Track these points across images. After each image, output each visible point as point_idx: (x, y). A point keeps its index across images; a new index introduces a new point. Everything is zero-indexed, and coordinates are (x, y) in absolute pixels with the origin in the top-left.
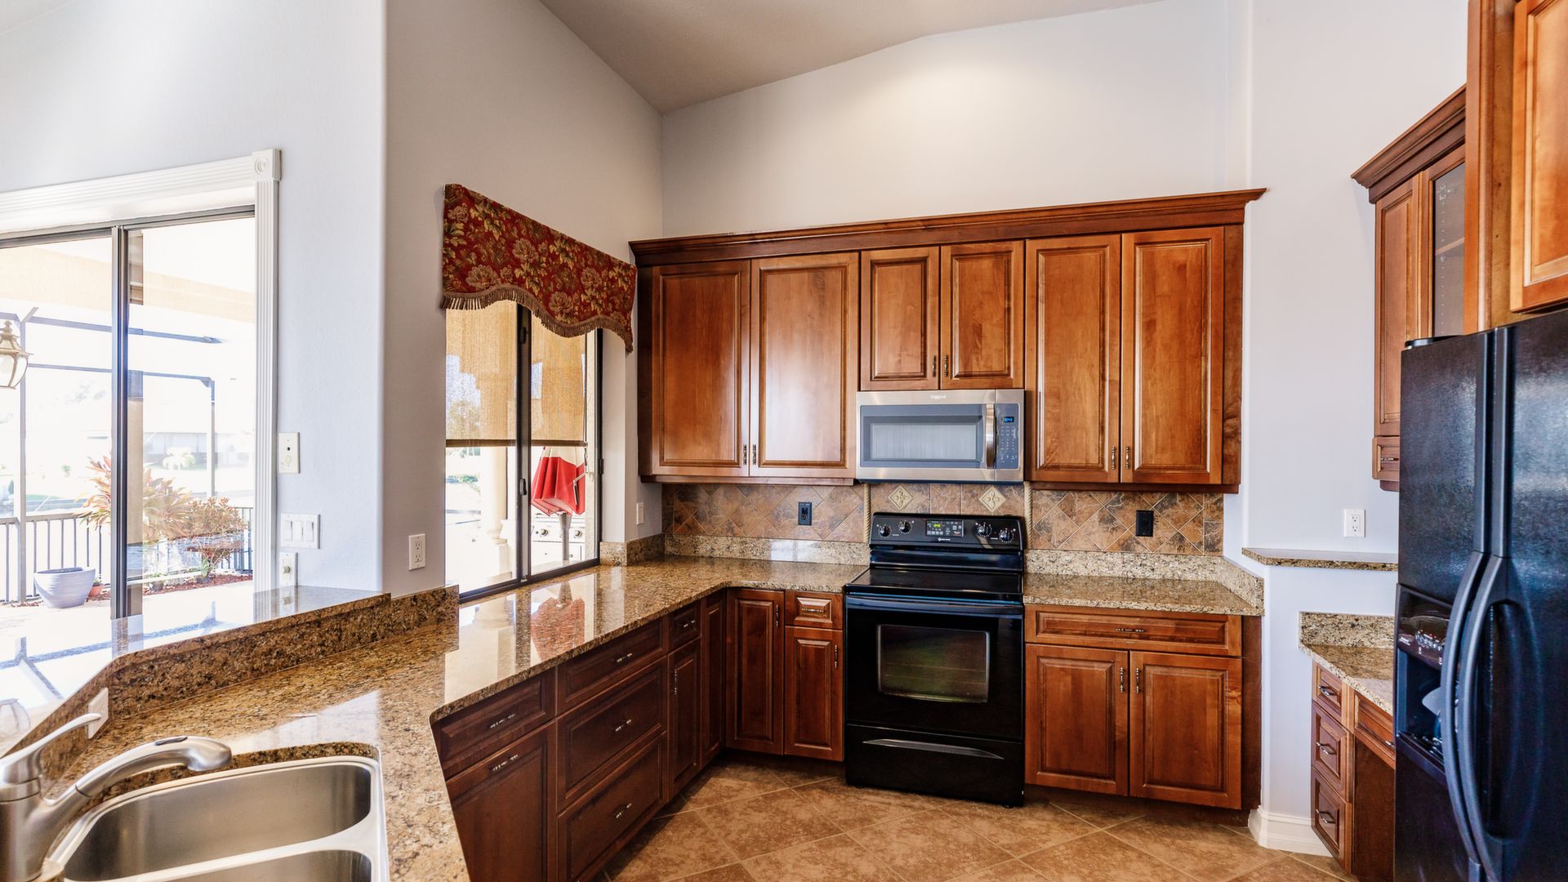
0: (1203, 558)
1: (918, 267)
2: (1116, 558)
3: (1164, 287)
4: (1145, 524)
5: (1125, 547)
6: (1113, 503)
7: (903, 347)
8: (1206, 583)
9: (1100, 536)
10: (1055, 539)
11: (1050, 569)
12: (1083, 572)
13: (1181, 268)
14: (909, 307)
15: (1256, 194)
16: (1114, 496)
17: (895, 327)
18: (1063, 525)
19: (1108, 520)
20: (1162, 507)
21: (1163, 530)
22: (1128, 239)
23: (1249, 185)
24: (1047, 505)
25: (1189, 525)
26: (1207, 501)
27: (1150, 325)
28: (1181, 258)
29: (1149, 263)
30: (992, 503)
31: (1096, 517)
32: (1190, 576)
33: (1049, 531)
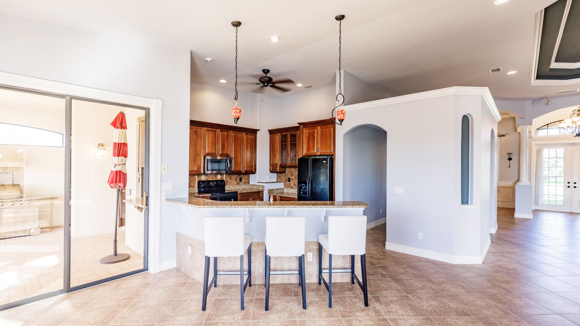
0: (248, 185)
1: (215, 132)
2: (237, 186)
3: (249, 142)
4: (241, 180)
5: (238, 184)
6: (237, 176)
7: (212, 148)
8: (248, 188)
9: (235, 183)
10: (228, 183)
11: (228, 189)
12: (233, 189)
13: (251, 139)
14: (213, 140)
15: (259, 130)
16: (237, 175)
17: (211, 144)
18: (230, 181)
19: (236, 179)
20: (243, 177)
21: (243, 181)
22: (244, 133)
23: (258, 129)
24: (227, 177)
25: (246, 180)
26: (248, 176)
27: (247, 148)
28: (250, 138)
29: (247, 137)
30: (219, 177)
31: (234, 179)
32: (246, 188)
33: (228, 182)
